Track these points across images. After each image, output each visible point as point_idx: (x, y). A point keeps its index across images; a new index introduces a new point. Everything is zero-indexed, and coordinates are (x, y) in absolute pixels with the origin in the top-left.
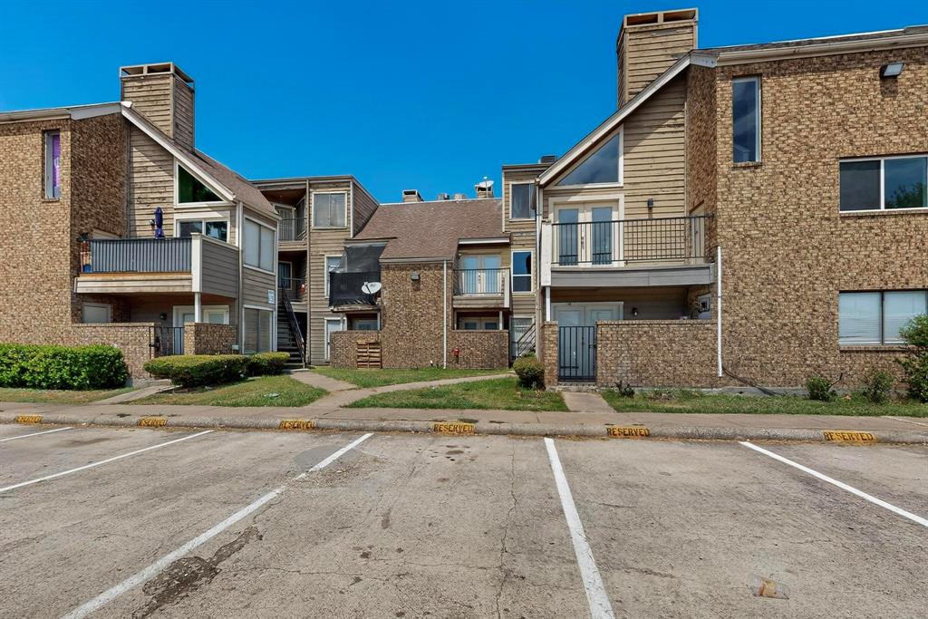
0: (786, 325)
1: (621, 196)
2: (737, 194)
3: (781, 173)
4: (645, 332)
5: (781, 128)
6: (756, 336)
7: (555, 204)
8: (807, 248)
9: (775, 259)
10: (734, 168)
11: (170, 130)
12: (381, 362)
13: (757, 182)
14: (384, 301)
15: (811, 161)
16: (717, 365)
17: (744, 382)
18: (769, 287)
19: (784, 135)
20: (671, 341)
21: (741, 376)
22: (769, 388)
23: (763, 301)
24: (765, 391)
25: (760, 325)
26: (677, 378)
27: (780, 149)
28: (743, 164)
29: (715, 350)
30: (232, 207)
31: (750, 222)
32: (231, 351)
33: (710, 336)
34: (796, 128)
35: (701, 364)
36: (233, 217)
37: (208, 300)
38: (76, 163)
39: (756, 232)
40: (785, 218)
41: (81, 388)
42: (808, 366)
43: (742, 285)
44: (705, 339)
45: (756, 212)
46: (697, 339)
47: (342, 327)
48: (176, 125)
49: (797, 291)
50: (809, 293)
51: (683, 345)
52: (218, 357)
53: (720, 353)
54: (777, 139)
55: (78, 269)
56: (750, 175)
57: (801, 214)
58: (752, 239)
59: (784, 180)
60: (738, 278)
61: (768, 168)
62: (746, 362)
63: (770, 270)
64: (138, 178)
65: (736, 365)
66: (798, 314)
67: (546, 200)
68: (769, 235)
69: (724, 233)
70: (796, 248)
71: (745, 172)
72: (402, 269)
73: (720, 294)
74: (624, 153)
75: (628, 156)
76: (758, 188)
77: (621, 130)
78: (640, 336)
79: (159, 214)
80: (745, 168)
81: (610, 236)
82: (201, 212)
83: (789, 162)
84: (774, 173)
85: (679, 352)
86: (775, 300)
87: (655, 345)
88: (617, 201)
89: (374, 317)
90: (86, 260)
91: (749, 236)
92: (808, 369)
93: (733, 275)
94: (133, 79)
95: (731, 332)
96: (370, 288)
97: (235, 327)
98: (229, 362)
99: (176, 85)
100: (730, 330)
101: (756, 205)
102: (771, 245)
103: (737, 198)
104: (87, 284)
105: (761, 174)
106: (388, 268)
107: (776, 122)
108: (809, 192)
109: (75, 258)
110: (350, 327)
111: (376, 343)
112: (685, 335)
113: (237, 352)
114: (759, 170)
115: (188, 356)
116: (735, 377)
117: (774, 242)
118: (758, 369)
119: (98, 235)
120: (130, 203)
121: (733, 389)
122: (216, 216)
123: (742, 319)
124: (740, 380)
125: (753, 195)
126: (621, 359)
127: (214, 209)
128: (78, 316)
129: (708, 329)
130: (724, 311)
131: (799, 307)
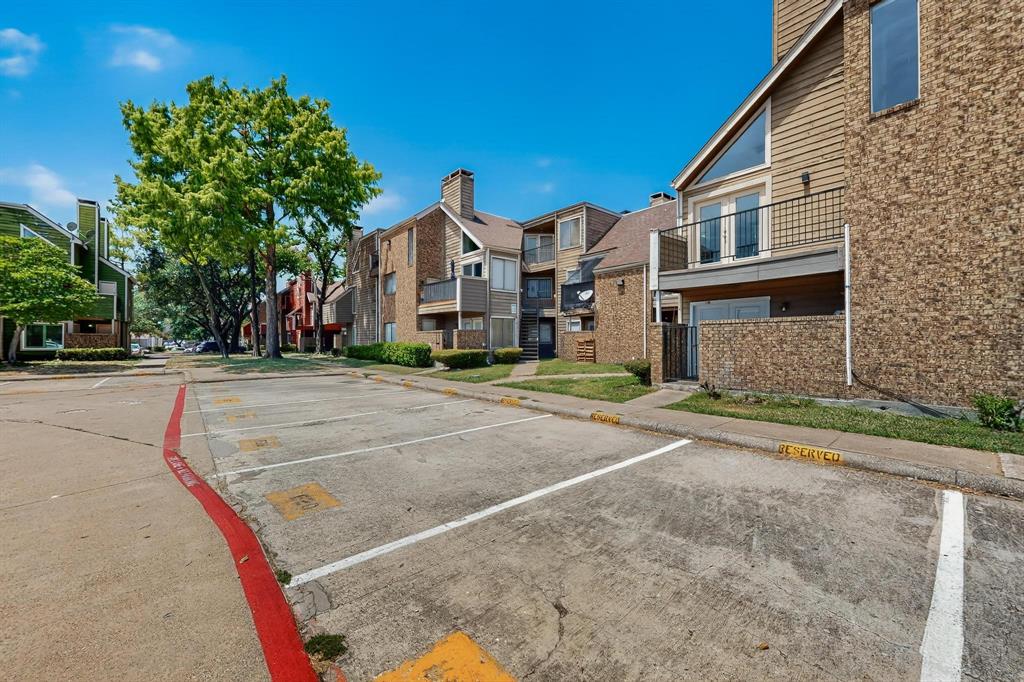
0: (963, 318)
1: (767, 178)
2: (875, 152)
3: (954, 104)
4: (750, 331)
5: (955, 41)
6: (908, 334)
7: (695, 204)
8: (1008, 203)
9: (942, 227)
10: (873, 119)
11: (458, 211)
12: (594, 356)
13: (911, 130)
14: (597, 305)
15: (1016, 70)
16: (845, 371)
17: (888, 394)
18: (932, 266)
19: (960, 49)
20: (782, 341)
21: (882, 386)
22: (934, 406)
23: (920, 286)
24: (924, 410)
25: (915, 320)
26: (790, 384)
27: (953, 72)
28: (884, 112)
29: (842, 352)
30: (484, 253)
31: (897, 185)
32: (481, 347)
33: (834, 336)
34: (983, 31)
35: (823, 368)
36: (485, 258)
37: (465, 315)
38: (420, 242)
39: (907, 196)
40: (961, 166)
41: (414, 366)
42: (1012, 378)
43: (882, 269)
44: (827, 338)
45: (907, 168)
46: (816, 338)
47: (578, 328)
48: (462, 206)
49: (987, 267)
50: (1012, 269)
51: (797, 346)
52: (466, 351)
53: (848, 355)
54: (947, 59)
55: (420, 301)
56: (897, 122)
57: (995, 154)
58: (900, 206)
59: (961, 113)
60: (878, 260)
61: (930, 106)
62: (892, 369)
63: (932, 243)
64: (448, 243)
65: (876, 371)
66: (989, 302)
67: (685, 201)
68: (930, 196)
69: (855, 207)
70: (983, 205)
71: (887, 121)
72: (610, 277)
73: (847, 283)
74: (772, 129)
75: (776, 131)
76: (911, 136)
77: (768, 104)
78: (744, 336)
79: (453, 264)
80: (888, 116)
81: (757, 223)
82: (473, 258)
83: (970, 86)
84: (940, 109)
85: (792, 353)
86: (942, 285)
87: (762, 346)
88: (764, 184)
89: (591, 318)
90: (422, 296)
91: (894, 203)
92: (1010, 383)
93: (869, 256)
94: (446, 185)
95: (866, 329)
96: (585, 296)
97: (486, 331)
98: (472, 354)
99: (463, 181)
100: (866, 328)
101: (908, 161)
102: (934, 210)
103: (876, 158)
104: (424, 310)
105: (916, 116)
106: (600, 277)
107: (946, 36)
108: (1011, 119)
109: (418, 295)
110: (584, 328)
111: (591, 342)
112: (800, 334)
113: (485, 348)
114: (913, 112)
115: (455, 351)
116: (872, 388)
117: (938, 204)
118: (912, 378)
119: (430, 281)
120: (445, 258)
121: (872, 404)
122: (477, 260)
123: (884, 312)
124: (880, 391)
125: (902, 149)
126: (723, 359)
127: (477, 255)
128: (420, 328)
129: (831, 327)
130: (854, 304)
131: (991, 291)
